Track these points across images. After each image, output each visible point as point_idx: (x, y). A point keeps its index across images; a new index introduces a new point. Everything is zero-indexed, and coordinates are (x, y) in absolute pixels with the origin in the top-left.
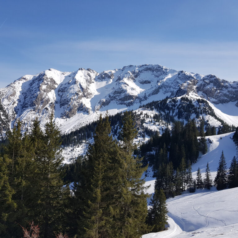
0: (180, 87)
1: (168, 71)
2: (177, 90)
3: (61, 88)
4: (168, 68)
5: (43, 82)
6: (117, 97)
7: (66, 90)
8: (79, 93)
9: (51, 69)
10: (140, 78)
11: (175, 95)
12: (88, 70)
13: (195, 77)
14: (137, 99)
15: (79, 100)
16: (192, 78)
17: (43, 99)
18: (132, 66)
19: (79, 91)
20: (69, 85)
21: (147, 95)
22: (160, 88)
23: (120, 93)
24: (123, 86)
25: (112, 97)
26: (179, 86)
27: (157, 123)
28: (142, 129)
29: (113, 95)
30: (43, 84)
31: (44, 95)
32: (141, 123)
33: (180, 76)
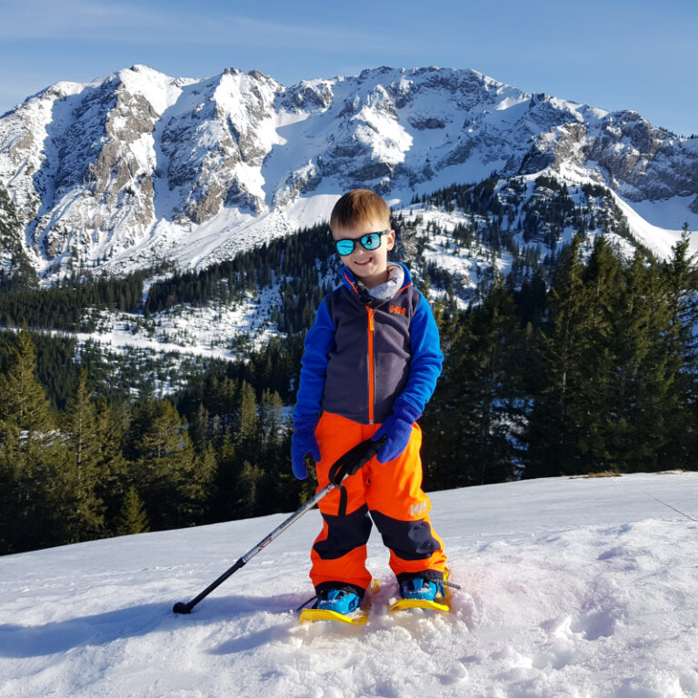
0: (534, 146)
1: (498, 92)
2: (525, 152)
3: (171, 128)
4: (500, 84)
5: (115, 106)
6: (342, 167)
7: (188, 135)
8: (227, 147)
9: (136, 66)
10: (414, 109)
11: (519, 167)
12: (252, 74)
13: (580, 117)
14: (401, 177)
15: (227, 168)
16: (573, 118)
17: (117, 162)
18: (390, 69)
19: (227, 142)
20: (196, 120)
21: (433, 164)
22: (472, 143)
23: (352, 153)
24: (361, 133)
25: (328, 164)
26: (532, 141)
27: (464, 251)
28: (420, 266)
29: (330, 159)
30: (116, 114)
31: (120, 147)
32: (416, 250)
33: (534, 110)
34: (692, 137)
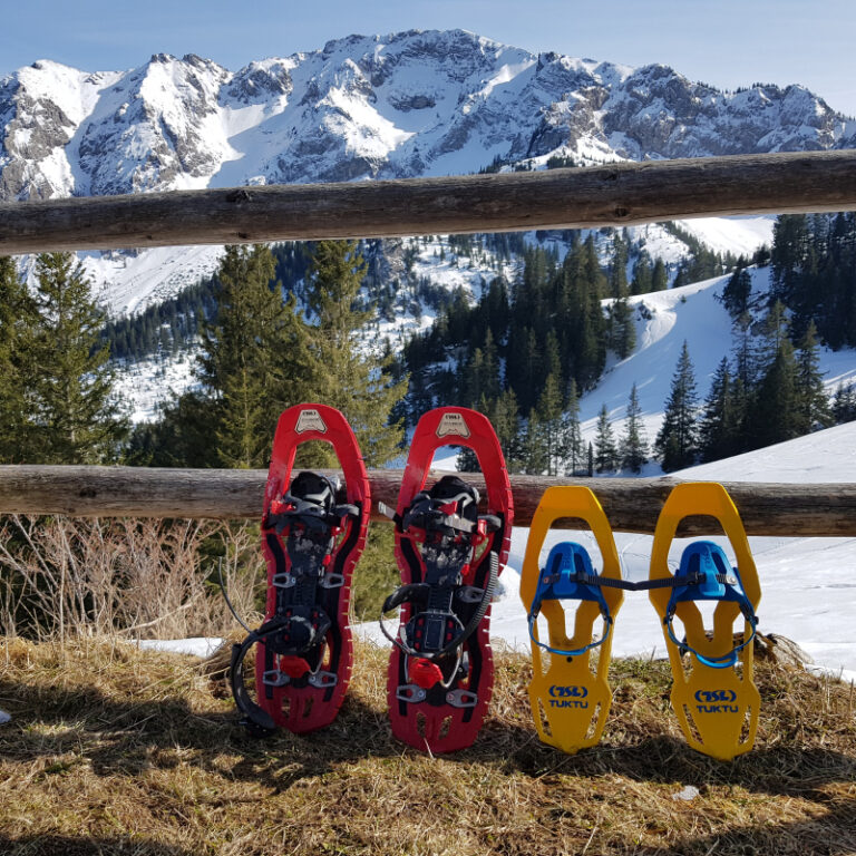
0: (544, 120)
1: (497, 55)
2: (534, 128)
3: (91, 137)
4: (498, 45)
5: (15, 116)
6: (311, 168)
7: (111, 146)
8: (162, 156)
9: (38, 62)
10: (395, 86)
11: (527, 149)
12: (189, 59)
13: (598, 78)
14: (385, 173)
15: (164, 182)
16: (589, 79)
17: (23, 188)
18: (361, 38)
19: (162, 149)
20: (119, 124)
21: (423, 154)
22: (469, 123)
23: (321, 149)
24: (330, 121)
25: (292, 165)
26: (540, 113)
27: (464, 261)
28: (410, 284)
29: (295, 158)
30: (17, 127)
31: (26, 167)
32: (403, 265)
33: (542, 74)
34: (739, 91)
